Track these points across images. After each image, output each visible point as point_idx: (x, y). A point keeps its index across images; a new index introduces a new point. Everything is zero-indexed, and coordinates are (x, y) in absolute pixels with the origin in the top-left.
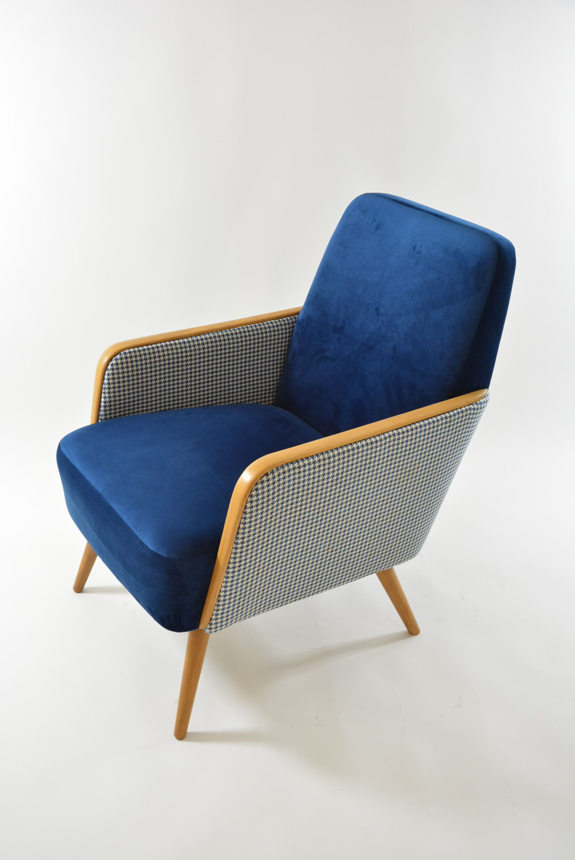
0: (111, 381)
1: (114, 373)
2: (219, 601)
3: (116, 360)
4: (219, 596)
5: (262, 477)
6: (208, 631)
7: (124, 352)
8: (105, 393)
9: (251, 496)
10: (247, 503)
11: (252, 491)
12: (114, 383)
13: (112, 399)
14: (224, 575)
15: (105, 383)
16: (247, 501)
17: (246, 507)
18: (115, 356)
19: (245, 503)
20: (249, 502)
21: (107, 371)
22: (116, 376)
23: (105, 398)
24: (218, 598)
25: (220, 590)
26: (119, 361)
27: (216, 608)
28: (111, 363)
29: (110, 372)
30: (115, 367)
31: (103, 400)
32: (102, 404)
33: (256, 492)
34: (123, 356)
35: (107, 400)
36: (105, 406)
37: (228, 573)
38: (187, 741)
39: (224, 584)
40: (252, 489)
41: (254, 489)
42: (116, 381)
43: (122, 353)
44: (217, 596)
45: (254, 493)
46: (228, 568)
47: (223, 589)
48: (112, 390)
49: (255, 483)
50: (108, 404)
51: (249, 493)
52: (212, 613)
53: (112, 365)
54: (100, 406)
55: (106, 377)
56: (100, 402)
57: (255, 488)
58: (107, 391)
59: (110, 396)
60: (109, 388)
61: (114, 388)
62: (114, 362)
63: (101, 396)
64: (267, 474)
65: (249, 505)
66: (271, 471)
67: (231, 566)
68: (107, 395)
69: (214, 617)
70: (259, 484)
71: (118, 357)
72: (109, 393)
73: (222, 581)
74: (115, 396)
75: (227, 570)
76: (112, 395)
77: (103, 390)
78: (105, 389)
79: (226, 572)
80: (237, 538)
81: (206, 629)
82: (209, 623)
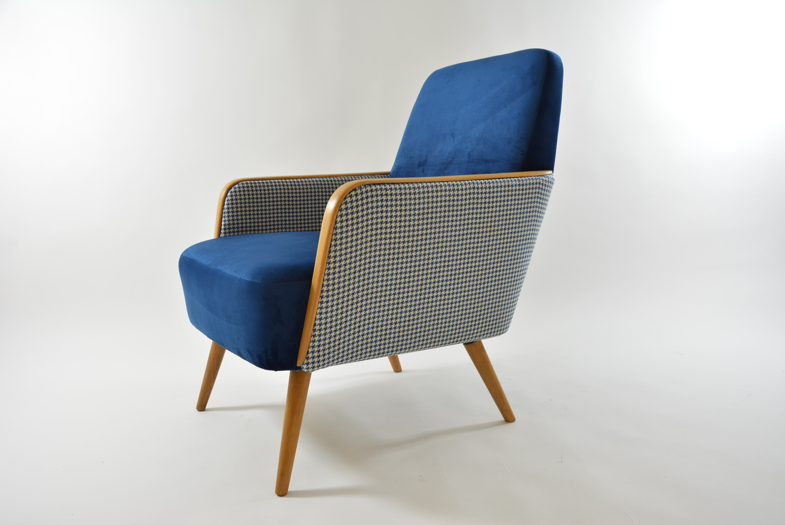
0: (230, 206)
1: (233, 199)
2: (314, 330)
3: (235, 188)
4: (315, 325)
5: (350, 192)
6: (305, 366)
7: (242, 182)
8: (225, 217)
9: (341, 210)
10: (337, 217)
11: (341, 205)
12: (233, 208)
13: (231, 222)
14: (318, 299)
15: (225, 208)
16: (337, 215)
17: (336, 223)
18: (234, 185)
19: (335, 218)
20: (339, 216)
21: (227, 198)
22: (234, 202)
23: (225, 221)
24: (314, 327)
25: (316, 318)
26: (237, 190)
27: (312, 339)
28: (230, 191)
29: (230, 198)
30: (233, 194)
31: (223, 223)
32: (223, 227)
33: (345, 206)
34: (241, 185)
35: (227, 223)
36: (225, 229)
37: (322, 297)
38: (288, 497)
39: (319, 311)
40: (342, 203)
41: (343, 203)
42: (235, 206)
43: (240, 183)
44: (313, 324)
45: (343, 207)
46: (322, 292)
47: (318, 317)
48: (231, 214)
49: (344, 197)
50: (227, 227)
51: (339, 207)
52: (308, 346)
53: (231, 192)
54: (220, 229)
55: (226, 203)
56: (221, 225)
57: (344, 201)
58: (226, 215)
59: (230, 219)
60: (228, 212)
61: (233, 212)
62: (233, 190)
63: (222, 220)
64: (355, 190)
65: (339, 219)
66: (359, 187)
67: (325, 289)
68: (227, 219)
69: (310, 350)
70: (348, 198)
71: (237, 186)
72: (228, 216)
73: (316, 308)
74: (233, 220)
75: (321, 294)
76: (231, 218)
77: (223, 214)
78: (224, 214)
79: (320, 296)
80: (329, 257)
81: (303, 364)
82: (306, 358)
